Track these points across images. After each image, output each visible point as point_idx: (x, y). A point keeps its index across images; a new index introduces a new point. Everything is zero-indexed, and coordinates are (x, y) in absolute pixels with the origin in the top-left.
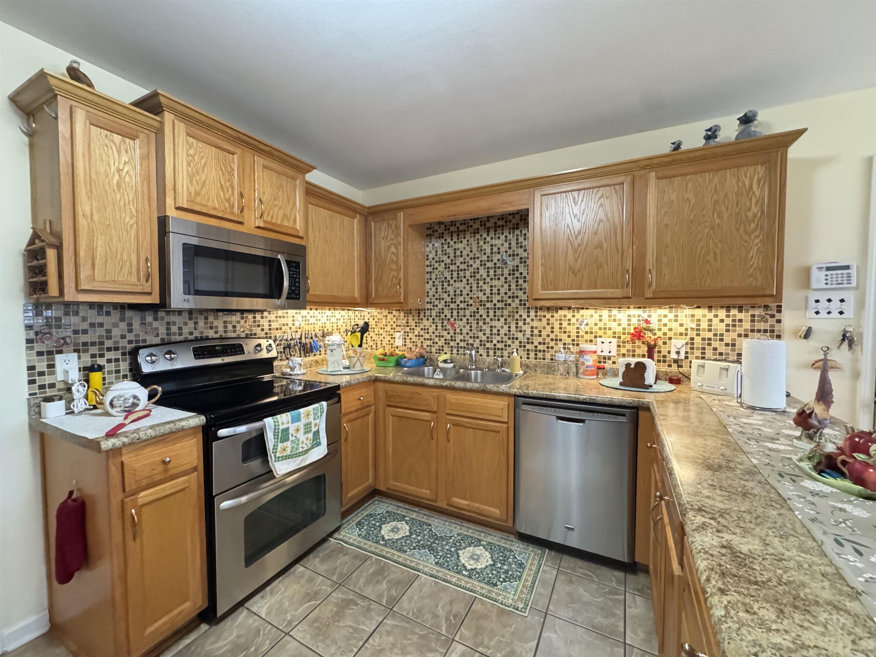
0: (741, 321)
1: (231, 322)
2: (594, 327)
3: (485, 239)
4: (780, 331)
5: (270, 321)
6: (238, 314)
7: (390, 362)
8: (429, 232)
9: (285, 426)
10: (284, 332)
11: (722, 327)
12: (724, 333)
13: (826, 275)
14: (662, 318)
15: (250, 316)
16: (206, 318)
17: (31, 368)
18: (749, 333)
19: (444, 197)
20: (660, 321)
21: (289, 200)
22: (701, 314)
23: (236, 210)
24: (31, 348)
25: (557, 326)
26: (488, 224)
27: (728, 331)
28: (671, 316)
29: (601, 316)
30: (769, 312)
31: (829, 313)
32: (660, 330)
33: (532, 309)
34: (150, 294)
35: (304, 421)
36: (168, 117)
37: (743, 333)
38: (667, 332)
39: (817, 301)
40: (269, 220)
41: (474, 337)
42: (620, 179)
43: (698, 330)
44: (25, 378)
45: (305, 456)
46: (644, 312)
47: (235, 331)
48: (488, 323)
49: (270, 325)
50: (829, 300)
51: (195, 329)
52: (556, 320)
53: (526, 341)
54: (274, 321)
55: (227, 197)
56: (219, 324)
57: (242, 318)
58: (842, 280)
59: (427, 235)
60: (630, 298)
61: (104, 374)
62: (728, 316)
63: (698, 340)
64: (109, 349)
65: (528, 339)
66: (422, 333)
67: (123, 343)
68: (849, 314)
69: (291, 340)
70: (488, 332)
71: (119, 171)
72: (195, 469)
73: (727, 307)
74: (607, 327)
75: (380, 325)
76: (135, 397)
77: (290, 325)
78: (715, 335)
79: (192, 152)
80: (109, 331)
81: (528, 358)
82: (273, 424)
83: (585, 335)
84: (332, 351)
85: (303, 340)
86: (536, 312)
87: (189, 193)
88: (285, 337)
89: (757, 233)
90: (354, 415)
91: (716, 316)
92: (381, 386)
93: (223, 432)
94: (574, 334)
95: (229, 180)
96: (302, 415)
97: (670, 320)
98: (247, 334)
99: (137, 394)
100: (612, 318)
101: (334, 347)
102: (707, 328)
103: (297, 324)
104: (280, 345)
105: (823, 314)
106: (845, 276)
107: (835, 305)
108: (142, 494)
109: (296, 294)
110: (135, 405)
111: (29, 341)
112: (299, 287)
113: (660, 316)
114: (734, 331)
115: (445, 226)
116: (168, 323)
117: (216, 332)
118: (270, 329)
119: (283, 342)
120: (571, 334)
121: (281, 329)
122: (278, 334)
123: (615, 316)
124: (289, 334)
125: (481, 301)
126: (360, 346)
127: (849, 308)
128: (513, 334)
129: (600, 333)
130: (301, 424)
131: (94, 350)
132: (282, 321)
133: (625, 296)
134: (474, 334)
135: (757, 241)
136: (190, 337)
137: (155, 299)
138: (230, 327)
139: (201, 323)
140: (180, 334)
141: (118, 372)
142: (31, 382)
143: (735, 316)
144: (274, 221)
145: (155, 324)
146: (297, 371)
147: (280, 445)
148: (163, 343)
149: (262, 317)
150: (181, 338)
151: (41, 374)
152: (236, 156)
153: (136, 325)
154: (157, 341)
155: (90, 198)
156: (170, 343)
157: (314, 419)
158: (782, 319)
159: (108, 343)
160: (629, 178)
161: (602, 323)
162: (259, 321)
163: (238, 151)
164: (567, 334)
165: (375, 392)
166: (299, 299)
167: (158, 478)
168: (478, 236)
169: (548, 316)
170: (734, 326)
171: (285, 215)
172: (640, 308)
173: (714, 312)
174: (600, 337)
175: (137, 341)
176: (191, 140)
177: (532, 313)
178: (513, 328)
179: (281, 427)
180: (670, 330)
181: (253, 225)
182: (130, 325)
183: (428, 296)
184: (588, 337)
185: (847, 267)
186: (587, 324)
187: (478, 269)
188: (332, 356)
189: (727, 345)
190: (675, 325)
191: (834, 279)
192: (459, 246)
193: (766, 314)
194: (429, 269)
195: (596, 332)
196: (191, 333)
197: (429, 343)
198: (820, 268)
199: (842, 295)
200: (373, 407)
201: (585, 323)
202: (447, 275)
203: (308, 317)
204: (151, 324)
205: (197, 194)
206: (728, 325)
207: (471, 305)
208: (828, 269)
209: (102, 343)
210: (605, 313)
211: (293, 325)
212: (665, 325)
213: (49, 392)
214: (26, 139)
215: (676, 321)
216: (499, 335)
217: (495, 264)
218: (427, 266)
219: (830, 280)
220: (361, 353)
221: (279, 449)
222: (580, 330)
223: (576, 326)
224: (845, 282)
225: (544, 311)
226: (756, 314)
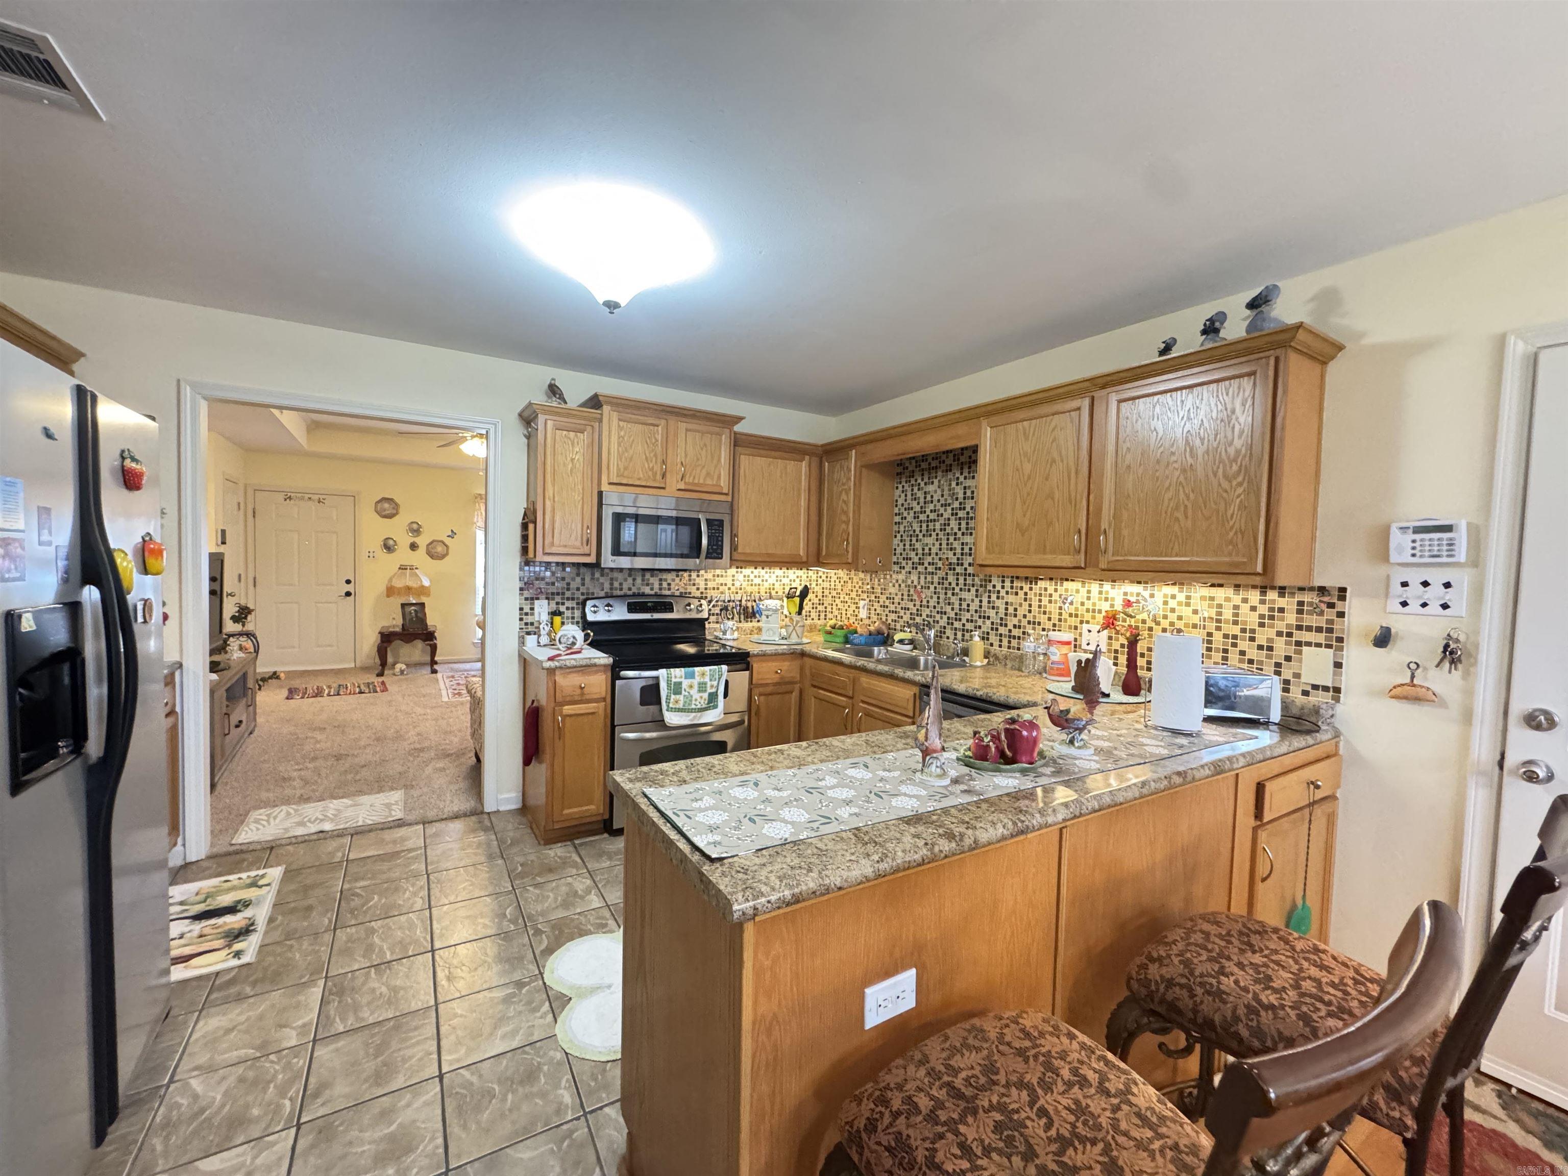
0: (1281, 610)
1: (666, 580)
2: (1080, 607)
3: (958, 478)
4: (1343, 630)
5: (706, 580)
6: (674, 574)
7: (836, 636)
8: (900, 469)
9: (678, 680)
10: (722, 593)
11: (1252, 620)
12: (1257, 628)
13: (1414, 541)
14: (1169, 600)
15: (686, 574)
16: (643, 576)
17: (521, 609)
18: (1294, 631)
19: (892, 432)
20: (1166, 603)
21: (712, 457)
22: (1224, 596)
23: (659, 477)
24: (521, 594)
25: (1035, 604)
26: (962, 459)
27: (1262, 625)
28: (1181, 597)
29: (1089, 592)
30: (1326, 599)
31: (1424, 605)
32: (1165, 617)
33: (1008, 577)
34: (589, 555)
35: (698, 679)
36: (606, 409)
37: (1285, 631)
38: (1176, 621)
39: (1405, 584)
40: (691, 481)
41: (942, 613)
42: (1075, 404)
43: (1218, 621)
44: (518, 617)
45: (699, 714)
46: (1145, 589)
47: (669, 589)
48: (957, 594)
49: (706, 584)
50: (1425, 584)
51: (634, 585)
52: (1035, 594)
53: (999, 621)
54: (710, 580)
55: (651, 465)
56: (655, 581)
57: (677, 576)
58: (1439, 550)
59: (898, 474)
60: (1082, 568)
61: (563, 618)
62: (1263, 602)
63: (1218, 637)
64: (568, 599)
65: (1001, 619)
66: (887, 603)
67: (578, 595)
68: (1460, 608)
69: (729, 601)
70: (957, 606)
71: (572, 460)
72: (604, 699)
73: (1262, 587)
74: (1097, 608)
75: (846, 590)
76: (574, 637)
77: (729, 585)
78: (1243, 631)
79: (622, 433)
80: (568, 584)
81: (1000, 646)
82: (666, 676)
83: (1069, 619)
84: (767, 617)
85: (744, 603)
86: (1012, 582)
87: (618, 469)
88: (722, 598)
89: (1240, 479)
90: (769, 689)
91: (1245, 601)
92: (808, 661)
93: (624, 673)
94: (1055, 617)
95: (653, 450)
96: (697, 674)
97: (1180, 604)
98: (681, 593)
99: (577, 636)
100: (1103, 596)
101: (770, 613)
102: (1232, 618)
103: (737, 584)
104: (717, 606)
105: (1414, 606)
106: (1445, 542)
107: (1435, 593)
108: (566, 707)
109: (718, 554)
110: (574, 644)
111: (521, 589)
112: (722, 546)
113: (1165, 596)
114: (1272, 626)
115: (916, 462)
116: (612, 579)
117: (652, 589)
118: (706, 589)
119: (719, 603)
120: (1052, 616)
121: (718, 589)
122: (714, 594)
123: (1107, 593)
124: (727, 595)
125: (950, 564)
126: (800, 613)
127: (1459, 599)
128: (985, 612)
129: (1088, 616)
130: (695, 682)
131: (558, 599)
132: (721, 580)
133: (1075, 565)
134: (942, 608)
135: (1240, 490)
136: (630, 593)
137: (592, 559)
138: (665, 585)
139: (639, 581)
140: (621, 589)
141: (573, 618)
142: (521, 619)
143: (1273, 601)
144: (696, 481)
145: (602, 580)
146: (728, 636)
147: (673, 696)
148: (607, 596)
149: (698, 576)
150: (622, 593)
151: (526, 614)
152: (660, 428)
153: (587, 579)
154: (602, 594)
155: (554, 485)
156: (612, 597)
157: (711, 680)
158: (1346, 611)
159: (568, 594)
160: (1086, 402)
161: (1091, 602)
162: (695, 580)
163: (663, 422)
164: (1047, 616)
165: (802, 669)
166: (721, 558)
167: (577, 698)
168: (950, 475)
169: (1026, 588)
170: (1272, 618)
171: (708, 474)
172: (1139, 583)
173: (1242, 594)
174: (1088, 622)
175: (588, 594)
176: (621, 423)
177: (1008, 584)
178: (985, 603)
179: (674, 680)
180: (1180, 618)
181: (674, 489)
182: (583, 579)
183: (895, 554)
184: (1073, 621)
185: (1448, 528)
186: (1071, 603)
187: (949, 519)
188: (767, 622)
189: (1260, 647)
190: (1186, 612)
191: (1427, 548)
192: (931, 488)
193: (1320, 601)
194: (897, 519)
195: (1083, 616)
196: (630, 589)
197: (893, 616)
198: (1403, 529)
199: (1447, 575)
200: (797, 686)
201: (1069, 601)
202: (916, 526)
203: (752, 577)
204: (598, 579)
205: (626, 468)
206: (1262, 616)
207: (940, 569)
208: (1418, 530)
209: (563, 594)
210: (1095, 587)
211: (733, 585)
212: (1173, 610)
213: (530, 628)
214: (526, 441)
215: (1188, 605)
216: (1015, 616)
217: (968, 513)
218: (896, 514)
219: (1419, 548)
220: (798, 622)
221: (672, 700)
222: (1063, 611)
223: (1058, 605)
224: (1445, 553)
225: (1022, 581)
226: (1306, 600)
